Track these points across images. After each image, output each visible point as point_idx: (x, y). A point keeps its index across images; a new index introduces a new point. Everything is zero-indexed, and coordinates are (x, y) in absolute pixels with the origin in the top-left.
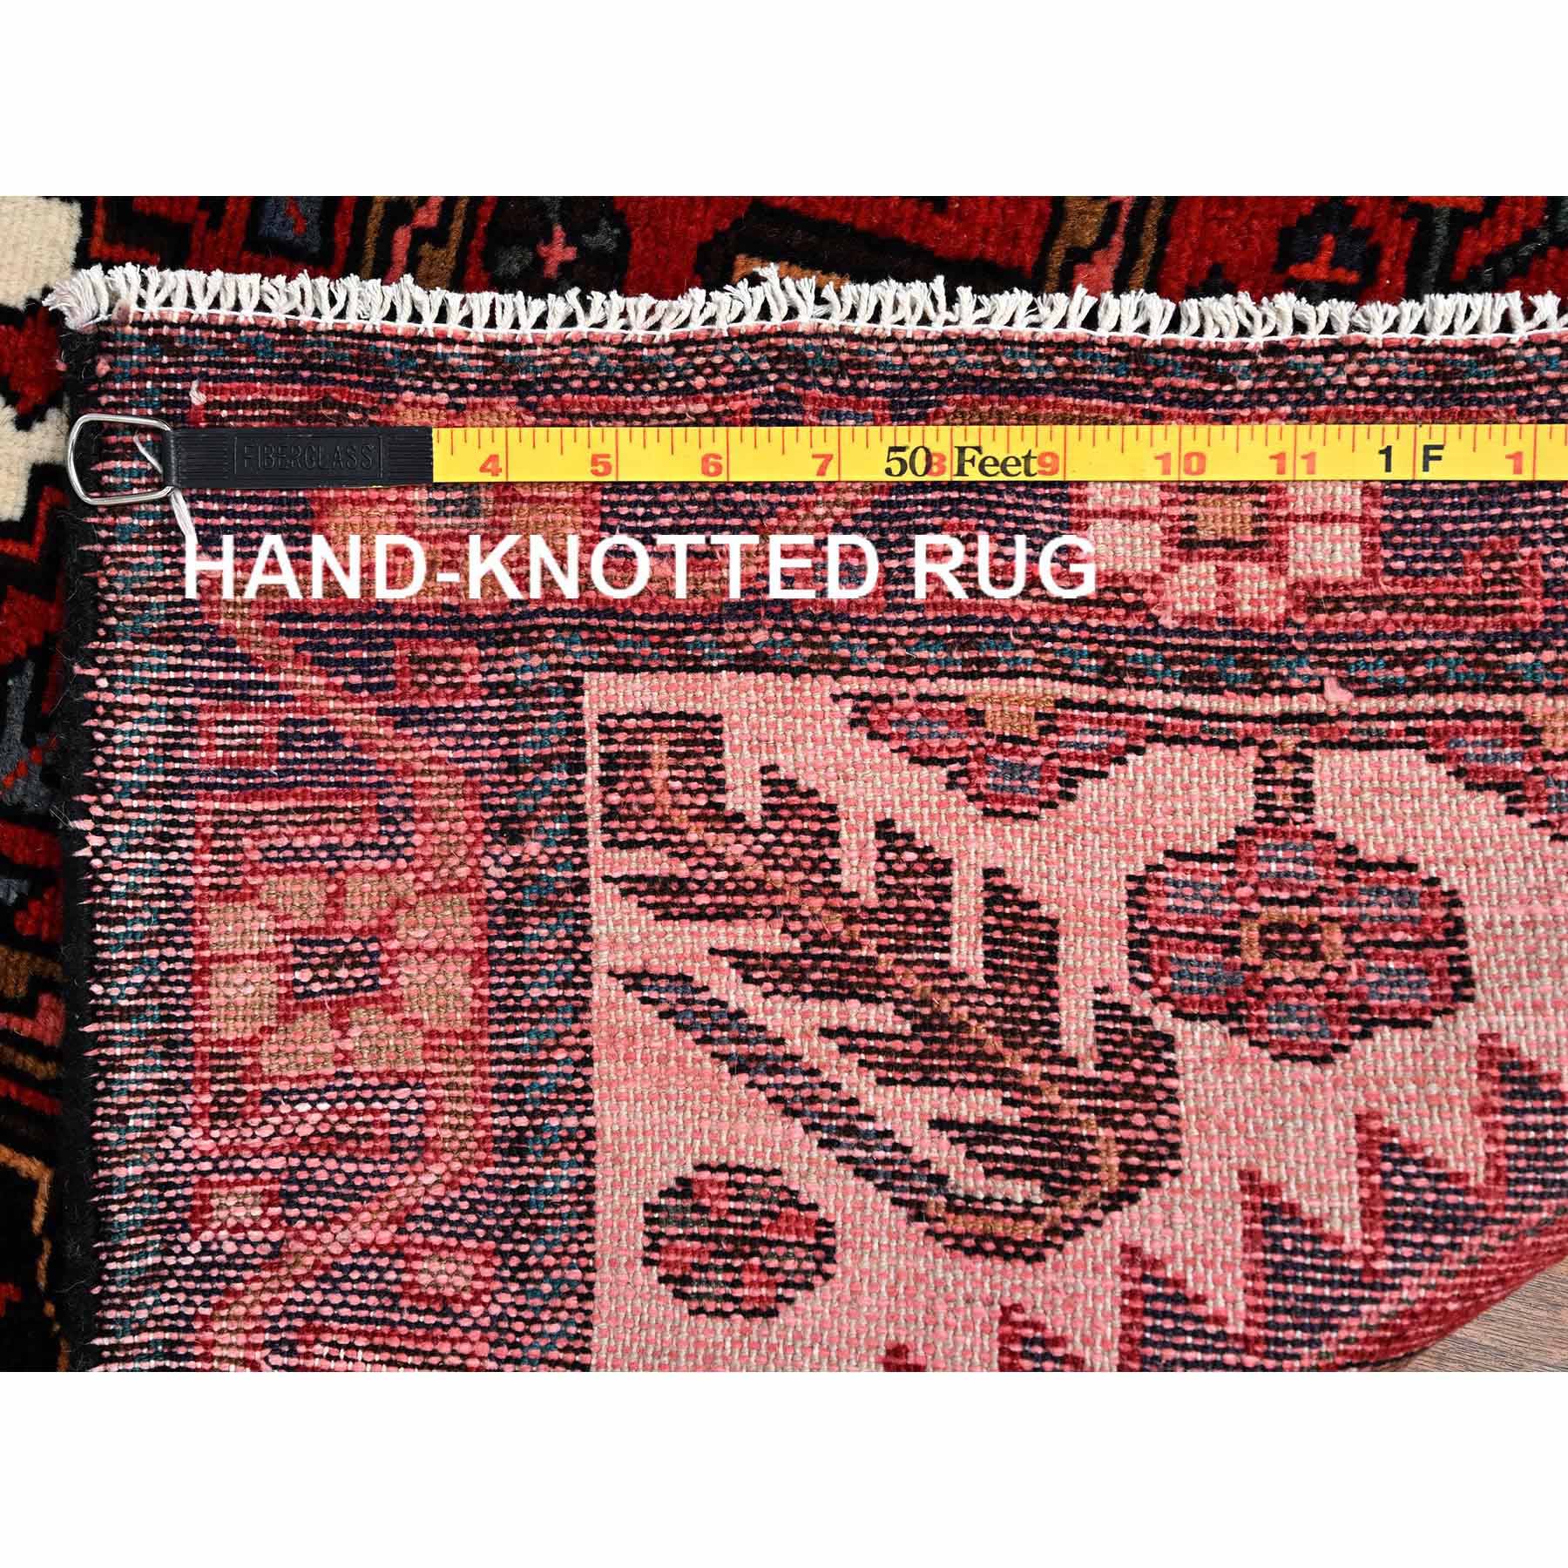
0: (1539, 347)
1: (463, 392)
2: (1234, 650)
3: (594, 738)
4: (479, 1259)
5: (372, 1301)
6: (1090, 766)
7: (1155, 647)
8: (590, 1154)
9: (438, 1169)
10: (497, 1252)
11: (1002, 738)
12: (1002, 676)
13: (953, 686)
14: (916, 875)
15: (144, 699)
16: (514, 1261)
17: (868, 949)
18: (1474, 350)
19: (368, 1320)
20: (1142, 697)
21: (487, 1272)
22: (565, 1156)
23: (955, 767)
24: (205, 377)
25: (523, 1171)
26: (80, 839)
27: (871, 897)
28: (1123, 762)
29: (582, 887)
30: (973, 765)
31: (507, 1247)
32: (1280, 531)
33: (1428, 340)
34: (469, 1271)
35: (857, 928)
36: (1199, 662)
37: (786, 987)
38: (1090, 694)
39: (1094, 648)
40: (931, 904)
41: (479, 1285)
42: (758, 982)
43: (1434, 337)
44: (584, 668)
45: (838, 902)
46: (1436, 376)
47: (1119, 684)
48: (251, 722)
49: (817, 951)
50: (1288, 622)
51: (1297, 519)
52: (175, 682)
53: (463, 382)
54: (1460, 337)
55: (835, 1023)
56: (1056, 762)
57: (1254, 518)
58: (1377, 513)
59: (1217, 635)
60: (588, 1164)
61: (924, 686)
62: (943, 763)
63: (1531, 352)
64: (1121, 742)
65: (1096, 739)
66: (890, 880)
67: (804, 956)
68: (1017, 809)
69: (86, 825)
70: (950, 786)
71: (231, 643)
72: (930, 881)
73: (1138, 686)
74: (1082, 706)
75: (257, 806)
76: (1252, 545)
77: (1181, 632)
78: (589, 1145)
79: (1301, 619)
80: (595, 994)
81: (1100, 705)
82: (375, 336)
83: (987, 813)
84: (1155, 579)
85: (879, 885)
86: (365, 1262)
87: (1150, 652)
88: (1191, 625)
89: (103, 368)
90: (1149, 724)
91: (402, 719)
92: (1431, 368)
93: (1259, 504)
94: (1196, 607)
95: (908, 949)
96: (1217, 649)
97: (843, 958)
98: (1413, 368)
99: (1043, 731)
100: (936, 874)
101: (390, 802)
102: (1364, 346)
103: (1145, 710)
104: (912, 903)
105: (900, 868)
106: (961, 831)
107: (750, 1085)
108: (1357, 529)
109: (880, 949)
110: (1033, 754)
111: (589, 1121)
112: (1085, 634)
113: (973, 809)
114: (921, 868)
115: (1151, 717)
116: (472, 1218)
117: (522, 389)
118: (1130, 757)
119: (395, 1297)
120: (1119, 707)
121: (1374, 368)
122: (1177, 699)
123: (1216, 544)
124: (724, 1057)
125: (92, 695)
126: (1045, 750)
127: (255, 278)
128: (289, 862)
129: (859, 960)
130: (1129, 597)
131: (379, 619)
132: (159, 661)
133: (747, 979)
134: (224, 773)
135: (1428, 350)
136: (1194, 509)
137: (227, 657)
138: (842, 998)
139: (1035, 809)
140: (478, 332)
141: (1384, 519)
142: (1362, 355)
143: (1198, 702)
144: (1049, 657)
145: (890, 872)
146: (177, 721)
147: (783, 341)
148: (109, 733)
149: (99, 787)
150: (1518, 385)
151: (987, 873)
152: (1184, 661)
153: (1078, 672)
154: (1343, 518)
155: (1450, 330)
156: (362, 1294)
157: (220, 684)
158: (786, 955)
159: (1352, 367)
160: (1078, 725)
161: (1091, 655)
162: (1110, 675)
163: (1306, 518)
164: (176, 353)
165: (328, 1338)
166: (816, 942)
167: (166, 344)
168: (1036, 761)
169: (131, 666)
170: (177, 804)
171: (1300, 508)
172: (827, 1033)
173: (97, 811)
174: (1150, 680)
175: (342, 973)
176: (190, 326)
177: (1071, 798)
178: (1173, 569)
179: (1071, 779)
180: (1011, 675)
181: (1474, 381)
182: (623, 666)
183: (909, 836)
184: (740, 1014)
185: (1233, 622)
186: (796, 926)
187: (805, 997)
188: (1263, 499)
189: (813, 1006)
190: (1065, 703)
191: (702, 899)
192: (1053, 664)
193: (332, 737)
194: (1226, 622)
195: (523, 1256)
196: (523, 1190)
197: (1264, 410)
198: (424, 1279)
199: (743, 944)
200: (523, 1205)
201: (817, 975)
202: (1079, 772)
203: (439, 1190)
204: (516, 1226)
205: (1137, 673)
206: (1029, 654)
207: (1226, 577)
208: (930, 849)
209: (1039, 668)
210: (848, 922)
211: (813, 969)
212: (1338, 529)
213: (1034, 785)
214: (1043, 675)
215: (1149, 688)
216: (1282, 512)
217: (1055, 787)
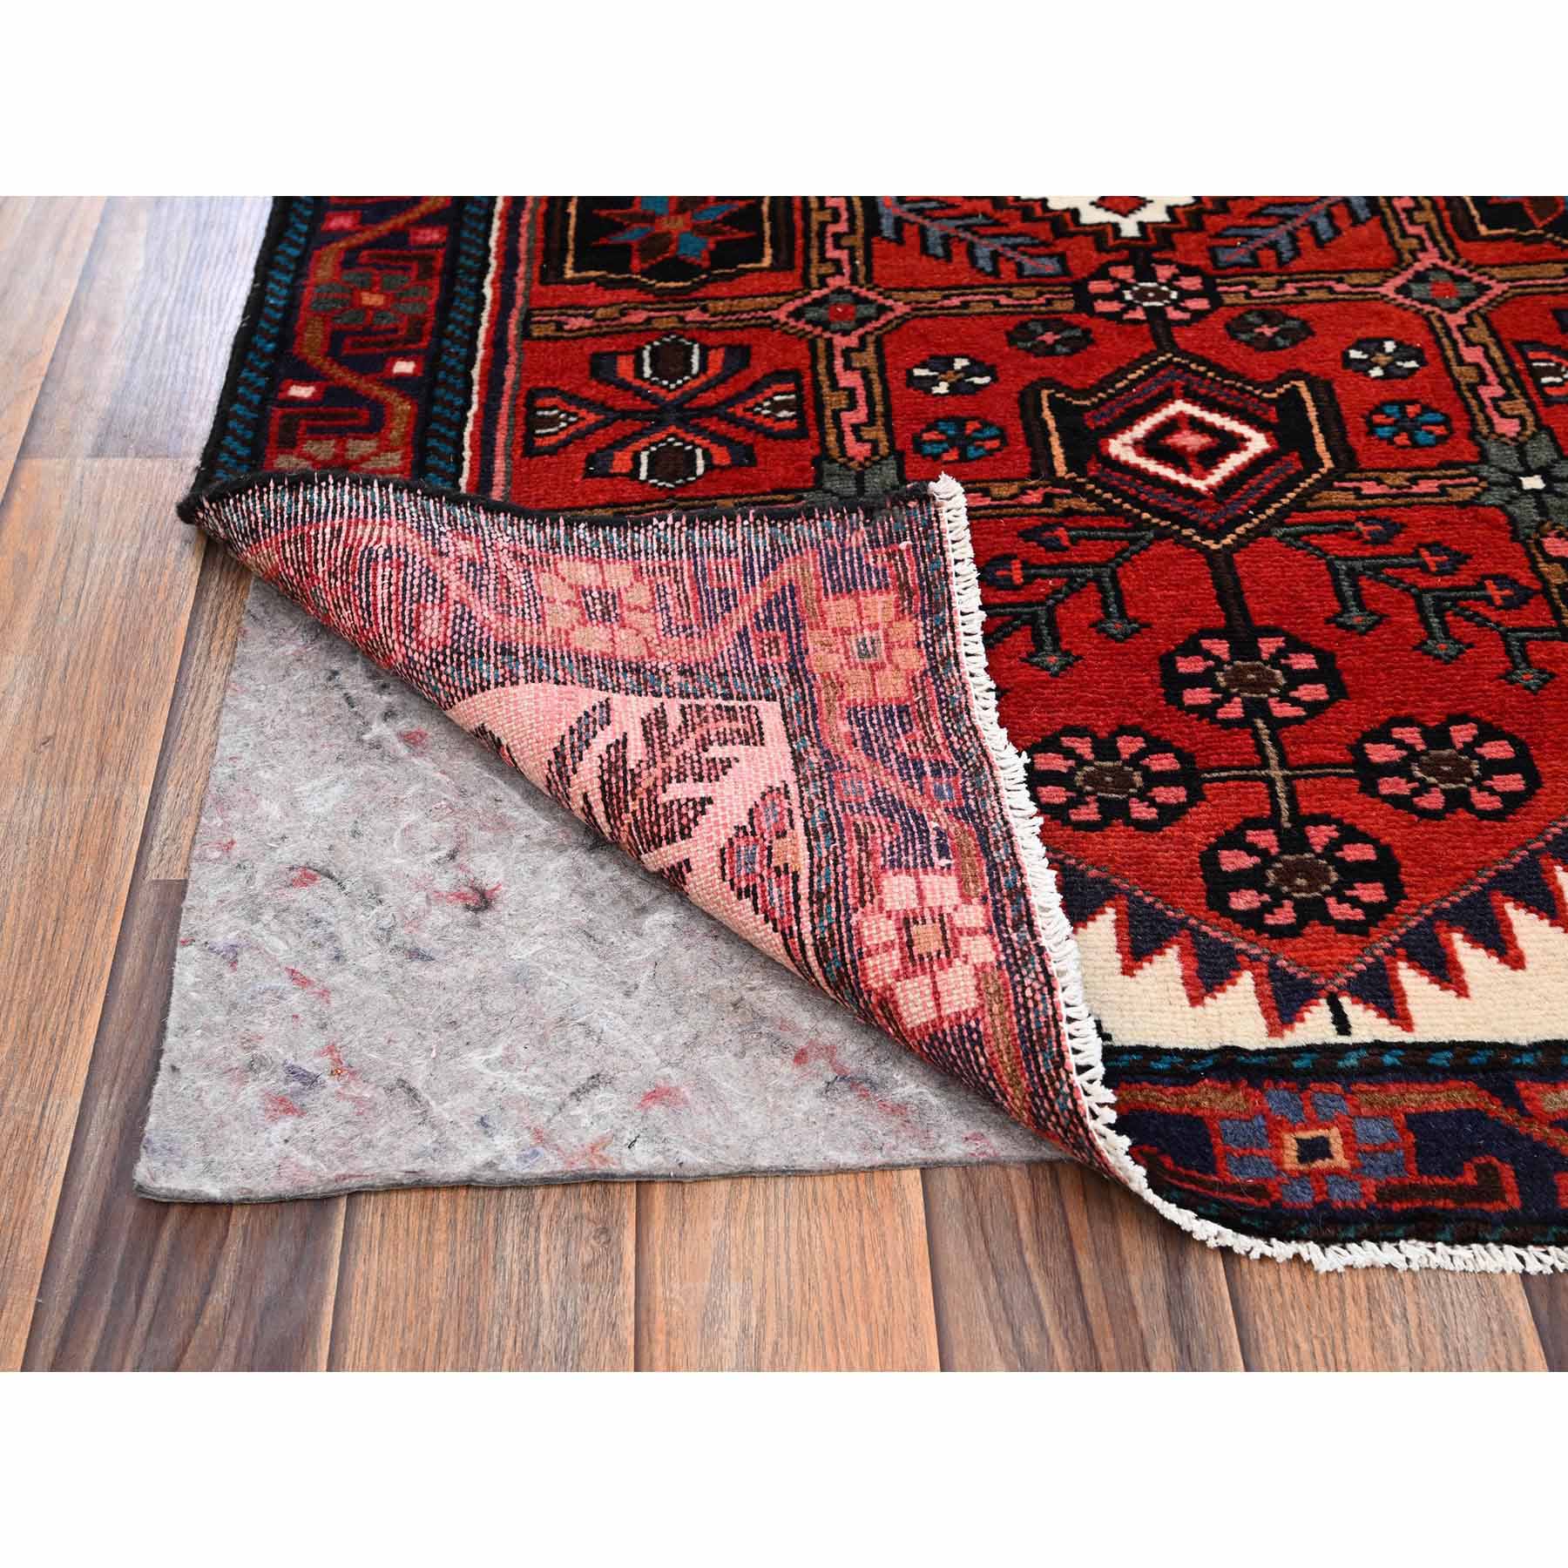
0: (1071, 1094)
1: (927, 647)
2: (845, 965)
3: (744, 704)
4: (441, 638)
5: (416, 590)
6: (759, 901)
7: (838, 919)
8: (503, 684)
9: (492, 618)
10: (445, 647)
11: (770, 848)
12: (809, 844)
13: (799, 823)
14: (680, 819)
15: (739, 538)
16: (440, 658)
17: (633, 805)
18: (1061, 1054)
19: (404, 590)
20: (805, 919)
21: (434, 645)
22: (501, 671)
23: (749, 829)
24: (915, 547)
25: (492, 653)
26: (662, 518)
27: (664, 798)
28: (766, 921)
29: (657, 694)
30: (751, 838)
31: (448, 652)
32: (923, 969)
33: (1063, 1025)
34: (434, 635)
35: (645, 796)
36: (833, 945)
37: (605, 765)
38: (804, 889)
39: (833, 884)
40: (663, 833)
41: (427, 641)
42: (608, 752)
43: (1066, 1028)
44: (782, 701)
45: (659, 783)
46: (1039, 1034)
47: (811, 903)
48: (732, 579)
49: (629, 777)
50: (869, 992)
51: (933, 977)
52: (750, 550)
53: (933, 645)
54: (1068, 1044)
55: (591, 799)
56: (758, 880)
57: (929, 955)
58: (946, 1025)
59: (851, 951)
60: (497, 684)
61: (797, 812)
62: (751, 824)
63: (1066, 1089)
64: (777, 915)
65: (776, 900)
66: (675, 807)
67: (625, 772)
68: (727, 867)
69: (670, 520)
70: (737, 828)
71: (774, 568)
72: (677, 828)
73: (812, 914)
74: (795, 888)
75: (687, 581)
76: (912, 956)
77: (849, 929)
78: (508, 683)
79: (873, 999)
80: (595, 691)
81: (797, 897)
82: (951, 608)
83: (722, 852)
84: (881, 909)
85: (672, 803)
86: (438, 586)
87: (834, 915)
88: (854, 933)
89: (912, 504)
90: (790, 928)
91: (743, 635)
92: (1044, 1031)
93: (939, 953)
94: (866, 933)
95: (637, 828)
96: (843, 954)
97: (626, 793)
98: (1043, 1019)
99: (777, 868)
100: (682, 832)
101: (695, 629)
102: (1052, 990)
103: (798, 924)
104: (662, 821)
105: (684, 810)
106: (709, 840)
107: (550, 763)
108: (934, 1016)
109: (634, 813)
110: (762, 867)
111: (522, 681)
112: (840, 878)
113: (724, 841)
114: (684, 821)
115: (795, 928)
116: (464, 632)
117: (934, 669)
118: (770, 924)
119: (418, 601)
120: (797, 908)
121: (1038, 997)
122: (808, 940)
123: (909, 936)
124: (562, 743)
125: (739, 518)
126: (765, 873)
127: (972, 554)
128: (657, 592)
129: (626, 802)
130: (867, 897)
131: (796, 624)
132: (762, 543)
133: (609, 747)
134: (703, 569)
135: (1056, 1026)
136: (929, 921)
137: (766, 567)
138: (603, 799)
139: (728, 877)
140: (962, 650)
141: (943, 1031)
142: (1046, 990)
143: (810, 953)
144: (824, 864)
145: (680, 807)
146: (729, 552)
147: (986, 767)
148: (720, 527)
149: (690, 524)
150: (1044, 1087)
151: (687, 862)
152: (832, 935)
153: (816, 879)
154: (938, 1005)
155: (1071, 1037)
156: (419, 586)
157: (752, 566)
158: (625, 762)
159: (1037, 986)
160: (783, 888)
161: (828, 885)
162: (817, 897)
163: (934, 983)
164: (925, 532)
165: (394, 572)
166: (634, 776)
167: (929, 525)
168: (757, 868)
169: (757, 532)
170: (684, 555)
171: (940, 976)
172: (585, 796)
173: (677, 525)
174: (816, 920)
175: (598, 607)
176: (940, 535)
177: (739, 897)
178: (889, 917)
179: (750, 892)
180: (810, 849)
181: (1040, 1059)
182: (786, 716)
183: (703, 812)
184: (588, 744)
185: (861, 958)
186: (644, 765)
187: (601, 777)
188: (943, 956)
189: (597, 783)
190: (796, 877)
191: (655, 733)
192: (820, 867)
193: (729, 609)
194: (860, 954)
195: (444, 663)
196: (481, 655)
197: (1000, 947)
198: (428, 613)
199: (631, 745)
200: (472, 656)
201: (614, 780)
202: (755, 895)
203: (480, 617)
204: (460, 654)
205: (820, 911)
206: (825, 853)
207: (888, 947)
208: (696, 824)
209: (816, 860)
210: (648, 791)
211: (618, 777)
212: (931, 1004)
213: (743, 873)
214: (812, 864)
215: (812, 921)
216: (935, 967)
217: (743, 885)
